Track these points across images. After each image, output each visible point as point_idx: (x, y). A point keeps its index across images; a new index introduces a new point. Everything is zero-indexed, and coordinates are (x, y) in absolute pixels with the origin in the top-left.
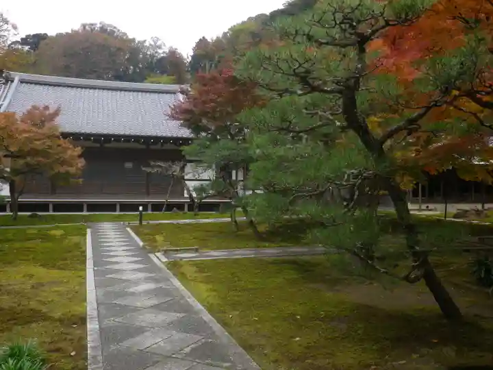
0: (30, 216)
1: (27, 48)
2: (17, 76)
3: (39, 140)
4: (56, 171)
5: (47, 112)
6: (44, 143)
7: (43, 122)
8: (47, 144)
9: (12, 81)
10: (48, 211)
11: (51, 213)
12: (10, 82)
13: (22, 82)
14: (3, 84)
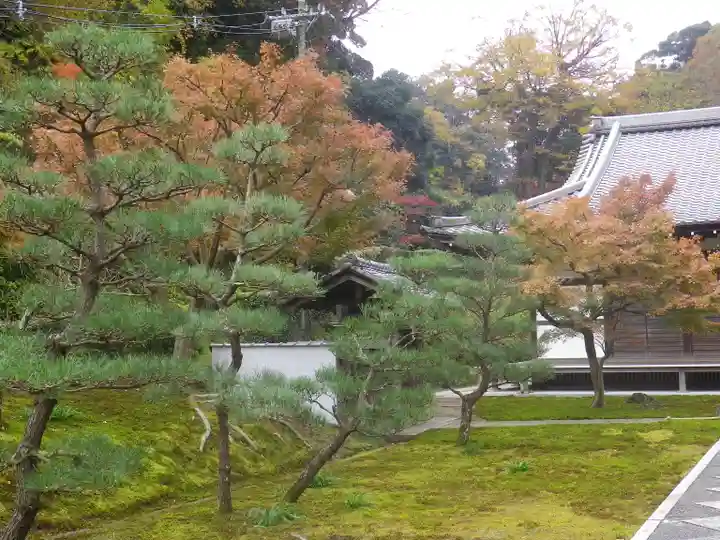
0: (632, 399)
1: (669, 60)
2: (615, 124)
3: (628, 246)
4: (669, 305)
5: (648, 187)
6: (639, 252)
7: (642, 209)
8: (646, 252)
9: (607, 135)
10: (677, 388)
11: (683, 392)
12: (603, 136)
13: (624, 132)
14: (592, 142)
